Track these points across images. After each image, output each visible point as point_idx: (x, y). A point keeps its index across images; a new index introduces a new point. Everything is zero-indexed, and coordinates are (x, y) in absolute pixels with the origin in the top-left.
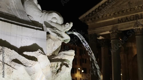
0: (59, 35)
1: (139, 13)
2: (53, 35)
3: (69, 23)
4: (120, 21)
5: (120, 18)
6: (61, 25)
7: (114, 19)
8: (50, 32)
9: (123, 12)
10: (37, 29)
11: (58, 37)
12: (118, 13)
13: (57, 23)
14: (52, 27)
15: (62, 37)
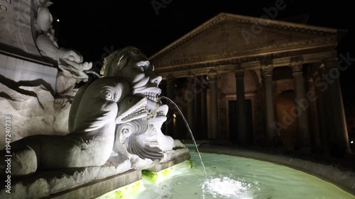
0: (72, 73)
1: (192, 64)
2: (66, 72)
3: (89, 62)
4: (176, 69)
5: (176, 66)
6: (79, 64)
7: (170, 67)
8: (62, 69)
9: (178, 61)
10: (44, 65)
11: (71, 75)
12: (175, 62)
13: (74, 62)
14: (67, 65)
15: (78, 75)
